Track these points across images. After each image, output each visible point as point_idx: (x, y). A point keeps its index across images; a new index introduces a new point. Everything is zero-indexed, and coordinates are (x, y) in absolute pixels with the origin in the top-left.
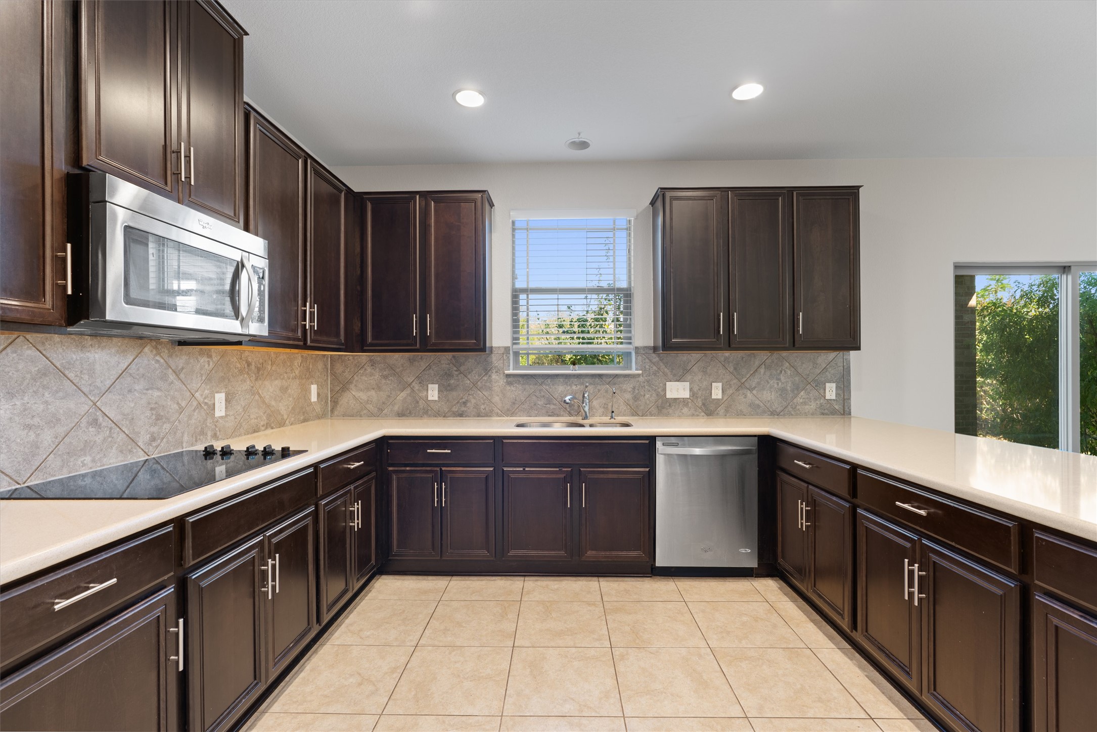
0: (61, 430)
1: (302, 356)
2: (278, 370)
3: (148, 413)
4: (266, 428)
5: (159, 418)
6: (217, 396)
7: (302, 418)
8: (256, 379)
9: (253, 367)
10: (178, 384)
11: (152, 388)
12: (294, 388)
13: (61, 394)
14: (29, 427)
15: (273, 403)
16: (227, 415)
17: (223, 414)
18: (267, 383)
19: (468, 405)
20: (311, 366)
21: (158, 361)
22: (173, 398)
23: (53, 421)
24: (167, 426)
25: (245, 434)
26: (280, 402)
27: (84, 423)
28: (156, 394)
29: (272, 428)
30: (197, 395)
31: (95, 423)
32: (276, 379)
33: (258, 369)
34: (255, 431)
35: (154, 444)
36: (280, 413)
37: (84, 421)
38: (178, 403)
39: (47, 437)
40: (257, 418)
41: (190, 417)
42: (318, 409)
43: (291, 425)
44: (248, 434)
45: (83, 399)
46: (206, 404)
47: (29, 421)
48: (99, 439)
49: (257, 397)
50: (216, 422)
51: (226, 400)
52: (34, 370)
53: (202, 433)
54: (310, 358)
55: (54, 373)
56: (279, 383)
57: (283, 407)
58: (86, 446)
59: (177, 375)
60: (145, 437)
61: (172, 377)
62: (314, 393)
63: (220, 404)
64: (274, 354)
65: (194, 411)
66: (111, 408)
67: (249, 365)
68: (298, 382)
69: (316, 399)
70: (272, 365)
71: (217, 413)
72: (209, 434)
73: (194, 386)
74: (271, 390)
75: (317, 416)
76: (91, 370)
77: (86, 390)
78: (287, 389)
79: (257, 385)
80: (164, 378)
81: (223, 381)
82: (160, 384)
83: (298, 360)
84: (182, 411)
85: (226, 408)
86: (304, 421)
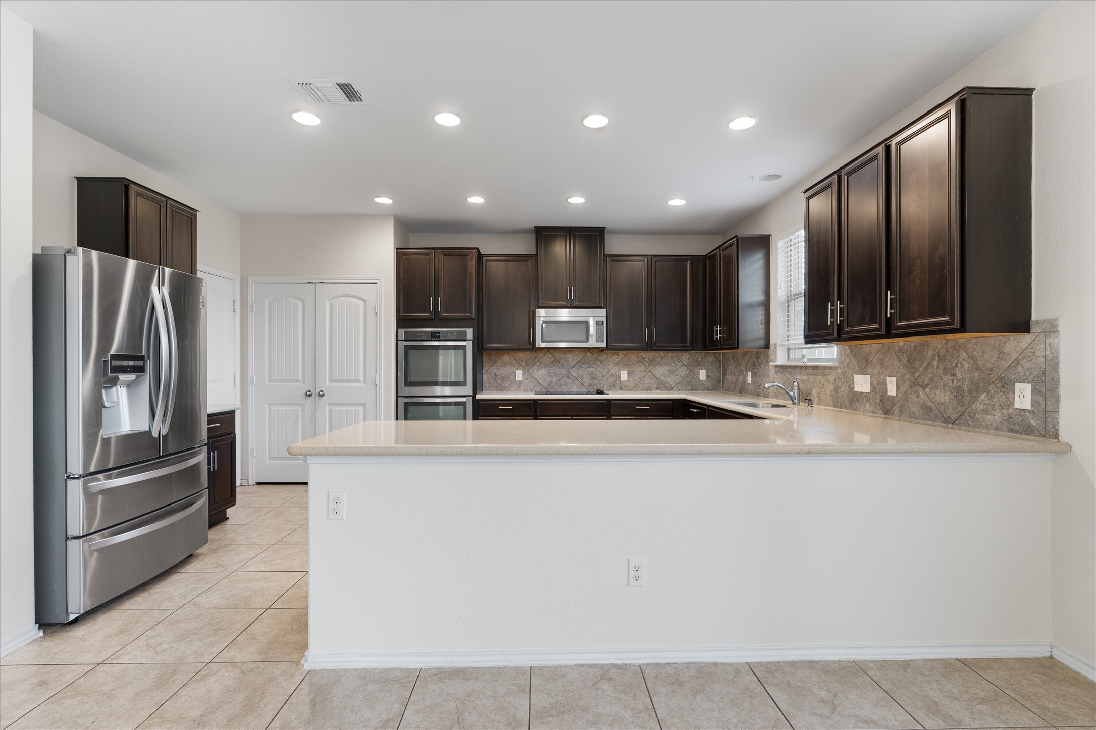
0: (559, 378)
1: (690, 354)
2: (667, 361)
3: (588, 376)
4: (657, 389)
5: (593, 378)
6: (622, 372)
7: (689, 388)
8: (649, 366)
9: (647, 360)
10: (602, 366)
11: (590, 367)
12: (682, 371)
13: (558, 368)
14: (549, 376)
15: (663, 378)
16: (628, 381)
17: (626, 379)
18: (658, 368)
20: (700, 359)
21: (592, 358)
22: (599, 371)
23: (556, 375)
24: (596, 381)
25: (641, 390)
26: (668, 377)
28: (592, 369)
29: (662, 390)
30: (612, 371)
31: (569, 377)
32: (665, 366)
33: (651, 361)
34: (648, 390)
35: (591, 387)
36: (668, 383)
37: (565, 376)
38: (602, 373)
39: (555, 380)
40: (649, 384)
41: (608, 379)
42: (708, 384)
43: (679, 390)
44: (643, 390)
45: (565, 369)
46: (616, 375)
47: (550, 374)
49: (649, 374)
50: (622, 383)
51: (628, 374)
52: (551, 360)
53: (614, 386)
54: (699, 355)
55: (556, 361)
56: (667, 368)
57: (671, 381)
58: (566, 384)
59: (601, 363)
60: (587, 384)
61: (599, 363)
62: (702, 375)
63: (624, 376)
64: (662, 353)
65: (610, 377)
66: (574, 372)
67: (643, 359)
68: (685, 368)
69: (705, 379)
70: (662, 359)
71: (622, 379)
72: (618, 387)
73: (610, 367)
74: (660, 371)
75: (708, 389)
76: (567, 361)
77: (566, 367)
78: (675, 371)
79: (650, 368)
80: (595, 364)
81: (626, 366)
82: (593, 366)
83: (685, 356)
84: (604, 376)
85: (628, 377)
86: (692, 390)
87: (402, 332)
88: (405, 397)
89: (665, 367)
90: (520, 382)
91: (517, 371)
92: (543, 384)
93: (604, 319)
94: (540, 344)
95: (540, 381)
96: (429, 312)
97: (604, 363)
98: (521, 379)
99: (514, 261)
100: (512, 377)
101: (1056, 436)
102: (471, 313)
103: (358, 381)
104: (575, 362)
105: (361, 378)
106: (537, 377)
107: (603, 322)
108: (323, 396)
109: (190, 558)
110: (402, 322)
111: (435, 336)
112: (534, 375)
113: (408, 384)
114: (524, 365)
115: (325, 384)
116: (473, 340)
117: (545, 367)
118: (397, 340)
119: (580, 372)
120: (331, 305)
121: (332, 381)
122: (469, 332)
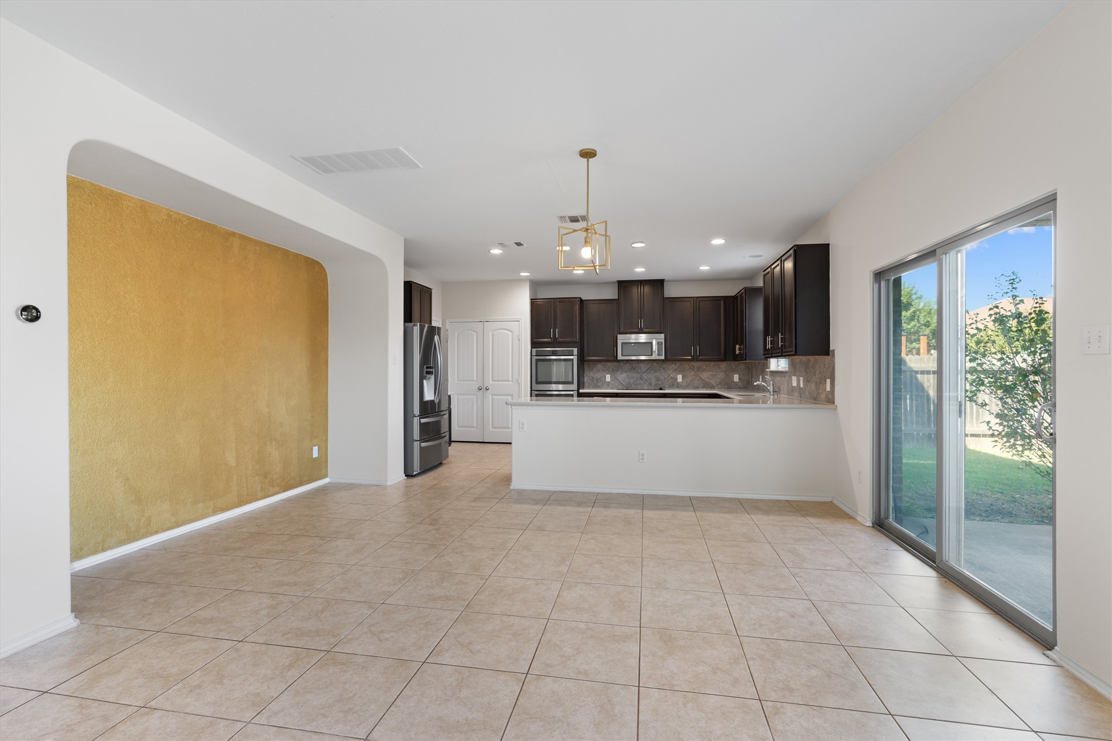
1: (727, 363)
4: (703, 388)
5: (658, 380)
6: (678, 376)
7: (727, 387)
9: (696, 367)
10: (664, 372)
12: (721, 375)
13: (634, 373)
15: (707, 380)
17: (681, 381)
18: (704, 373)
20: (733, 367)
21: (658, 366)
22: (662, 375)
23: (633, 378)
24: (661, 382)
26: (711, 380)
27: (639, 379)
28: (657, 374)
30: (671, 375)
32: (710, 371)
33: (698, 368)
35: (657, 386)
36: (711, 384)
38: (663, 377)
39: (632, 381)
40: (698, 384)
41: (668, 381)
42: (740, 385)
43: (718, 389)
46: (674, 378)
48: (642, 383)
49: (698, 377)
51: (682, 377)
52: (629, 368)
53: (673, 385)
54: (733, 364)
55: (633, 369)
56: (711, 373)
57: (713, 382)
58: (640, 384)
59: (664, 369)
60: (653, 384)
61: (662, 370)
62: (736, 378)
63: (680, 378)
64: (707, 363)
65: (670, 379)
66: (645, 376)
67: (693, 367)
68: (723, 373)
69: (738, 380)
70: (707, 366)
71: (678, 381)
72: (675, 386)
73: (670, 373)
74: (705, 375)
75: (740, 388)
76: (640, 368)
78: (716, 375)
79: (698, 373)
80: (660, 370)
81: (680, 372)
82: (658, 372)
83: (724, 365)
85: (683, 380)
86: (728, 388)
87: (534, 350)
88: (536, 391)
90: (609, 382)
91: (607, 375)
92: (624, 384)
93: (663, 341)
94: (620, 357)
95: (622, 382)
96: (551, 338)
97: (665, 370)
98: (609, 380)
99: (604, 303)
100: (604, 379)
101: (833, 403)
102: (576, 338)
103: (508, 381)
104: (646, 369)
105: (510, 379)
106: (620, 379)
107: (662, 343)
108: (488, 389)
109: (441, 464)
110: (534, 344)
111: (554, 353)
112: (618, 378)
113: (537, 383)
114: (611, 371)
115: (489, 382)
116: (578, 355)
117: (626, 372)
118: (531, 355)
119: (649, 376)
120: (493, 335)
121: (493, 380)
122: (575, 350)
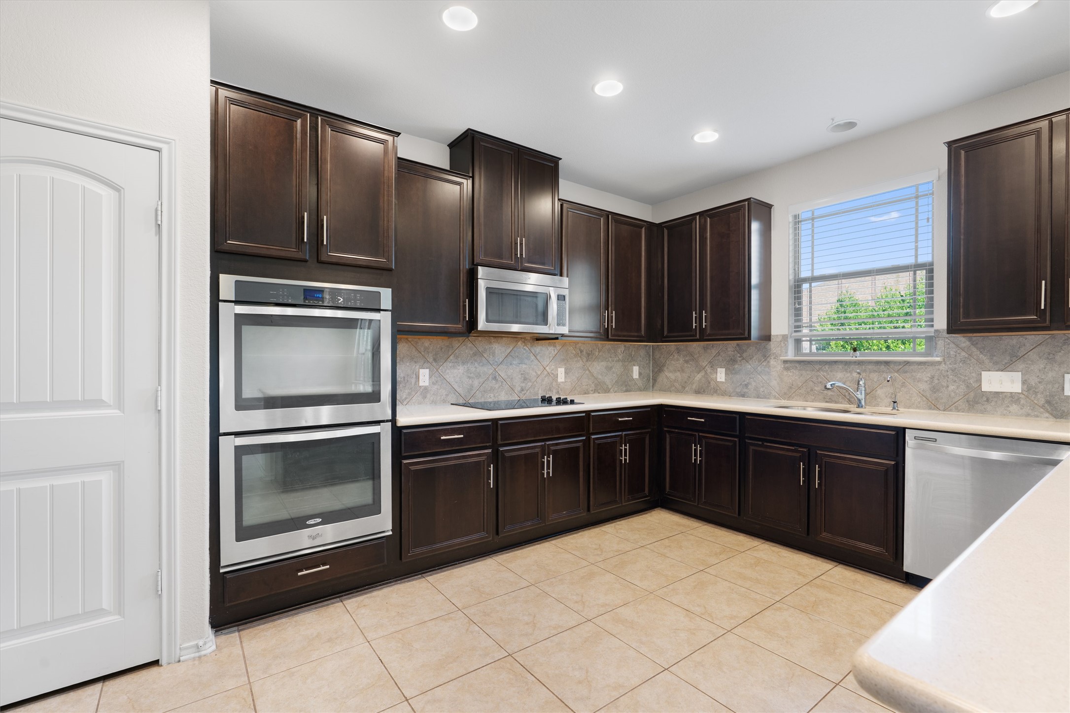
0: (482, 380)
1: (625, 346)
2: (604, 355)
3: (520, 376)
4: (594, 392)
5: (525, 379)
6: (559, 369)
7: (624, 389)
8: (587, 361)
9: (584, 353)
10: (536, 362)
11: (522, 363)
12: (618, 368)
13: (481, 364)
14: (469, 377)
15: (600, 377)
16: (565, 382)
17: (563, 380)
18: (595, 363)
19: (750, 387)
20: (633, 353)
21: (525, 349)
22: (533, 369)
23: (478, 376)
24: (530, 384)
25: (578, 394)
26: (606, 376)
27: (490, 379)
28: (524, 366)
29: (599, 393)
30: (547, 368)
31: (495, 378)
32: (602, 361)
33: (589, 355)
34: (585, 393)
35: (523, 393)
36: (605, 384)
37: (491, 377)
38: (536, 372)
39: (476, 383)
40: (587, 385)
41: (543, 380)
42: (640, 383)
43: (615, 392)
44: (581, 394)
45: (490, 367)
46: (552, 373)
47: (469, 375)
48: (497, 386)
49: (587, 372)
50: (558, 385)
51: (565, 372)
52: (471, 353)
53: (550, 389)
54: (633, 348)
55: (479, 354)
56: (605, 363)
57: (608, 380)
58: (492, 389)
60: (518, 389)
62: (636, 372)
63: (562, 375)
65: (545, 377)
66: (502, 372)
67: (580, 351)
68: (621, 363)
69: (637, 377)
70: (599, 352)
71: (559, 380)
72: (555, 391)
74: (599, 369)
75: (640, 390)
76: (493, 353)
77: (491, 362)
78: (611, 368)
79: (588, 364)
80: (528, 358)
81: (562, 362)
82: (525, 361)
83: (621, 349)
84: (538, 376)
85: (567, 377)
86: (627, 391)
89: (603, 363)
90: (426, 388)
91: (421, 371)
92: (460, 390)
95: (456, 387)
98: (427, 384)
100: (413, 381)
104: (504, 356)
106: (450, 379)
112: (447, 377)
114: (431, 360)
117: (463, 363)
119: (510, 372)
